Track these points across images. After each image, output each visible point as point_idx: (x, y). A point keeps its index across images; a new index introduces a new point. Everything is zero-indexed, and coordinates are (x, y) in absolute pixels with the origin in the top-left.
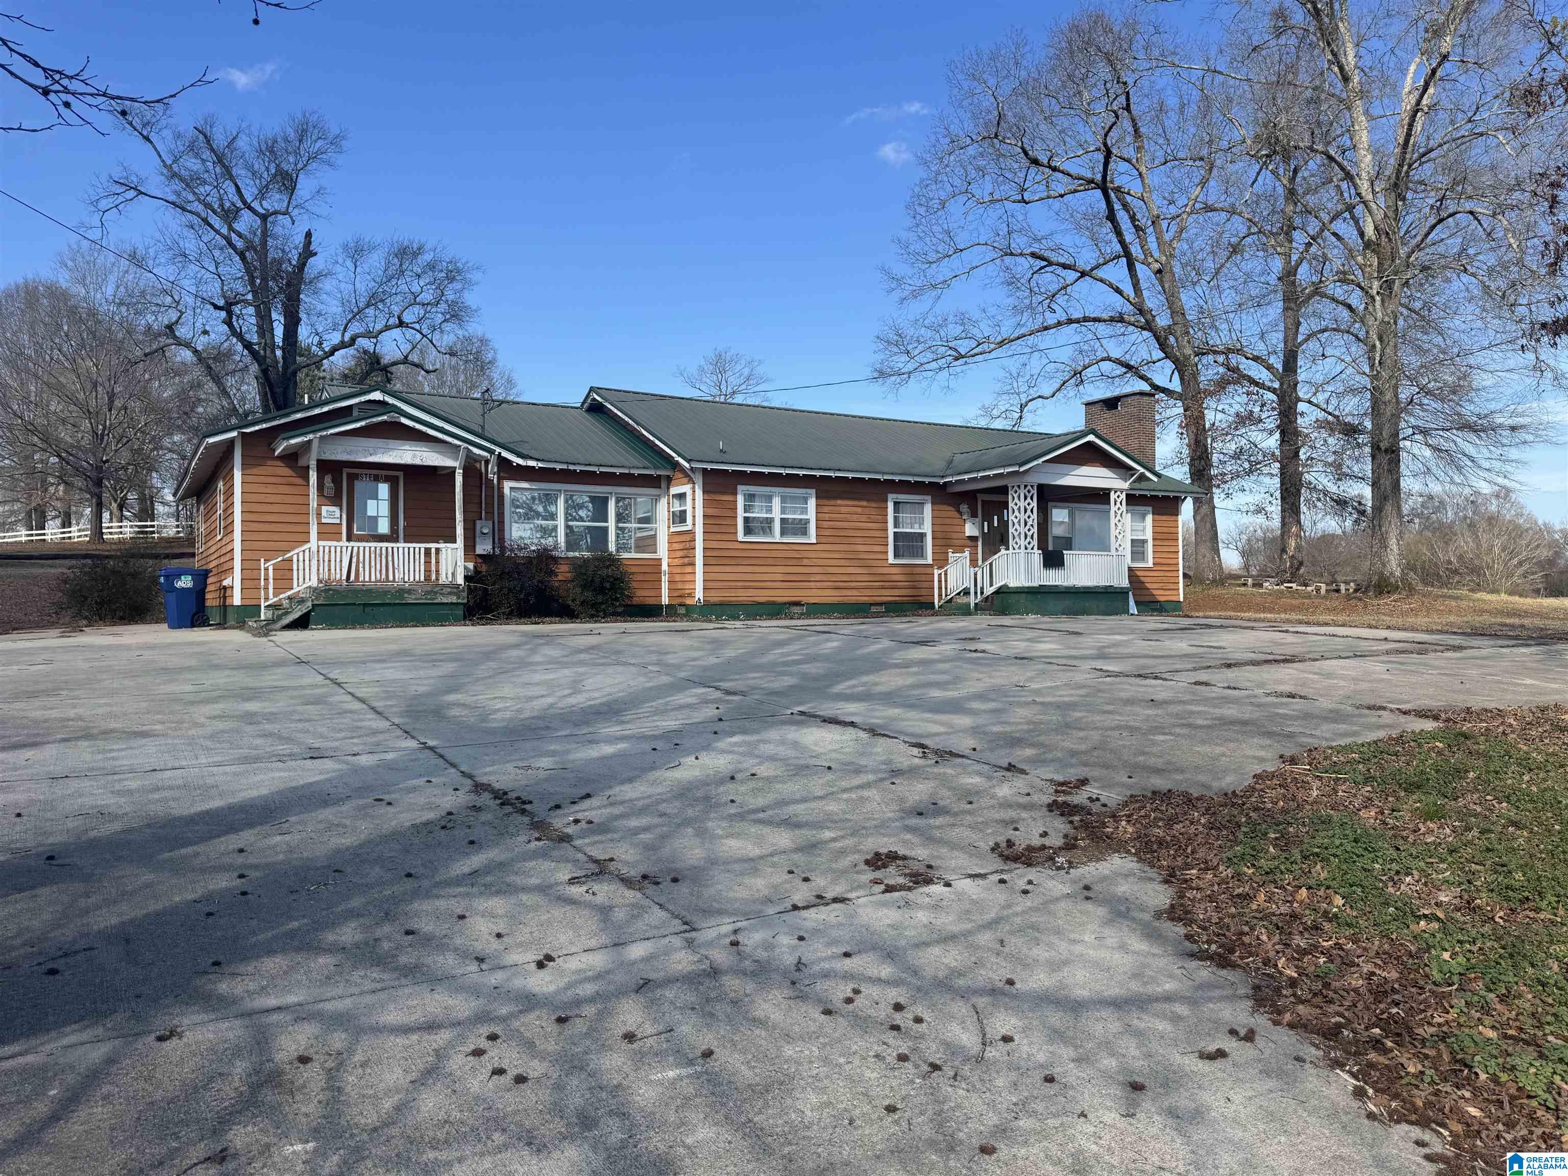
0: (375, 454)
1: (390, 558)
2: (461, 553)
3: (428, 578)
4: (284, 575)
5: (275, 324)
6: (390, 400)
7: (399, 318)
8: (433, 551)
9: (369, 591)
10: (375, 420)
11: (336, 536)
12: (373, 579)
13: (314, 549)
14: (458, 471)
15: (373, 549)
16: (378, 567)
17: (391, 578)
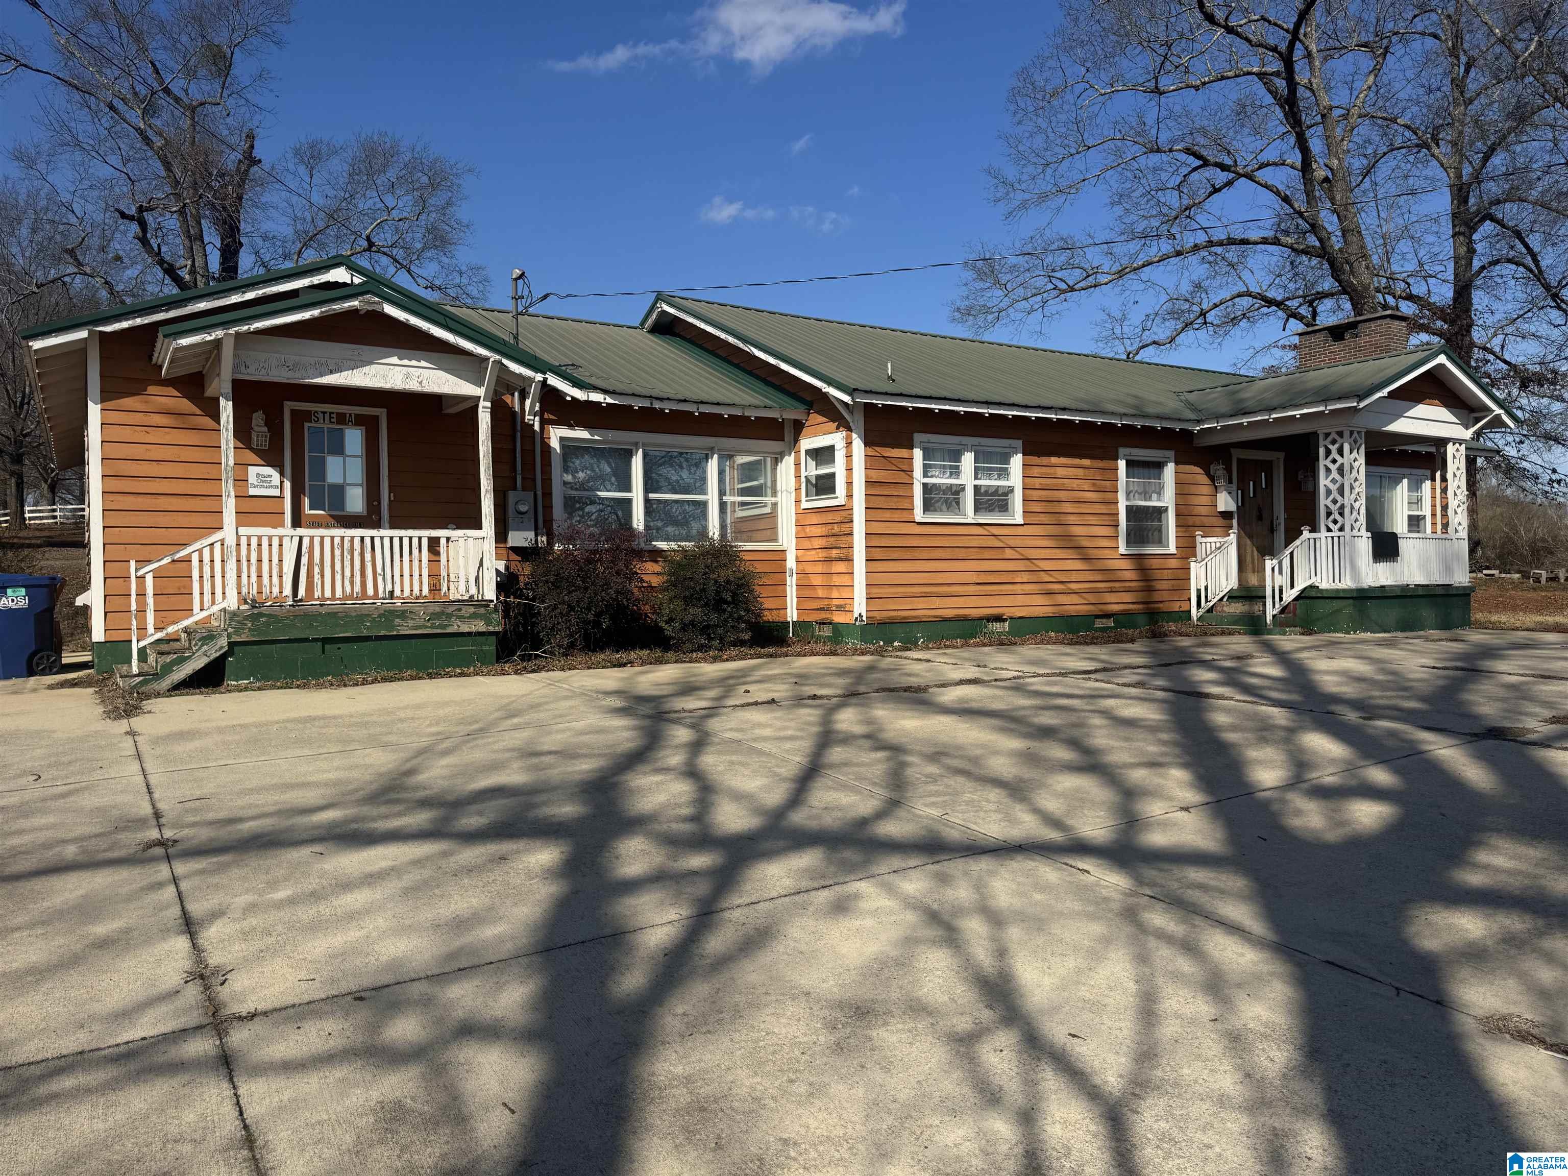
0: (339, 370)
1: (368, 556)
2: (489, 546)
3: (435, 588)
5: (209, 248)
7: (368, 238)
8: (443, 543)
9: (333, 615)
10: (337, 307)
11: (272, 517)
12: (339, 593)
13: (231, 541)
14: (482, 403)
15: (337, 540)
16: (348, 573)
17: (370, 592)
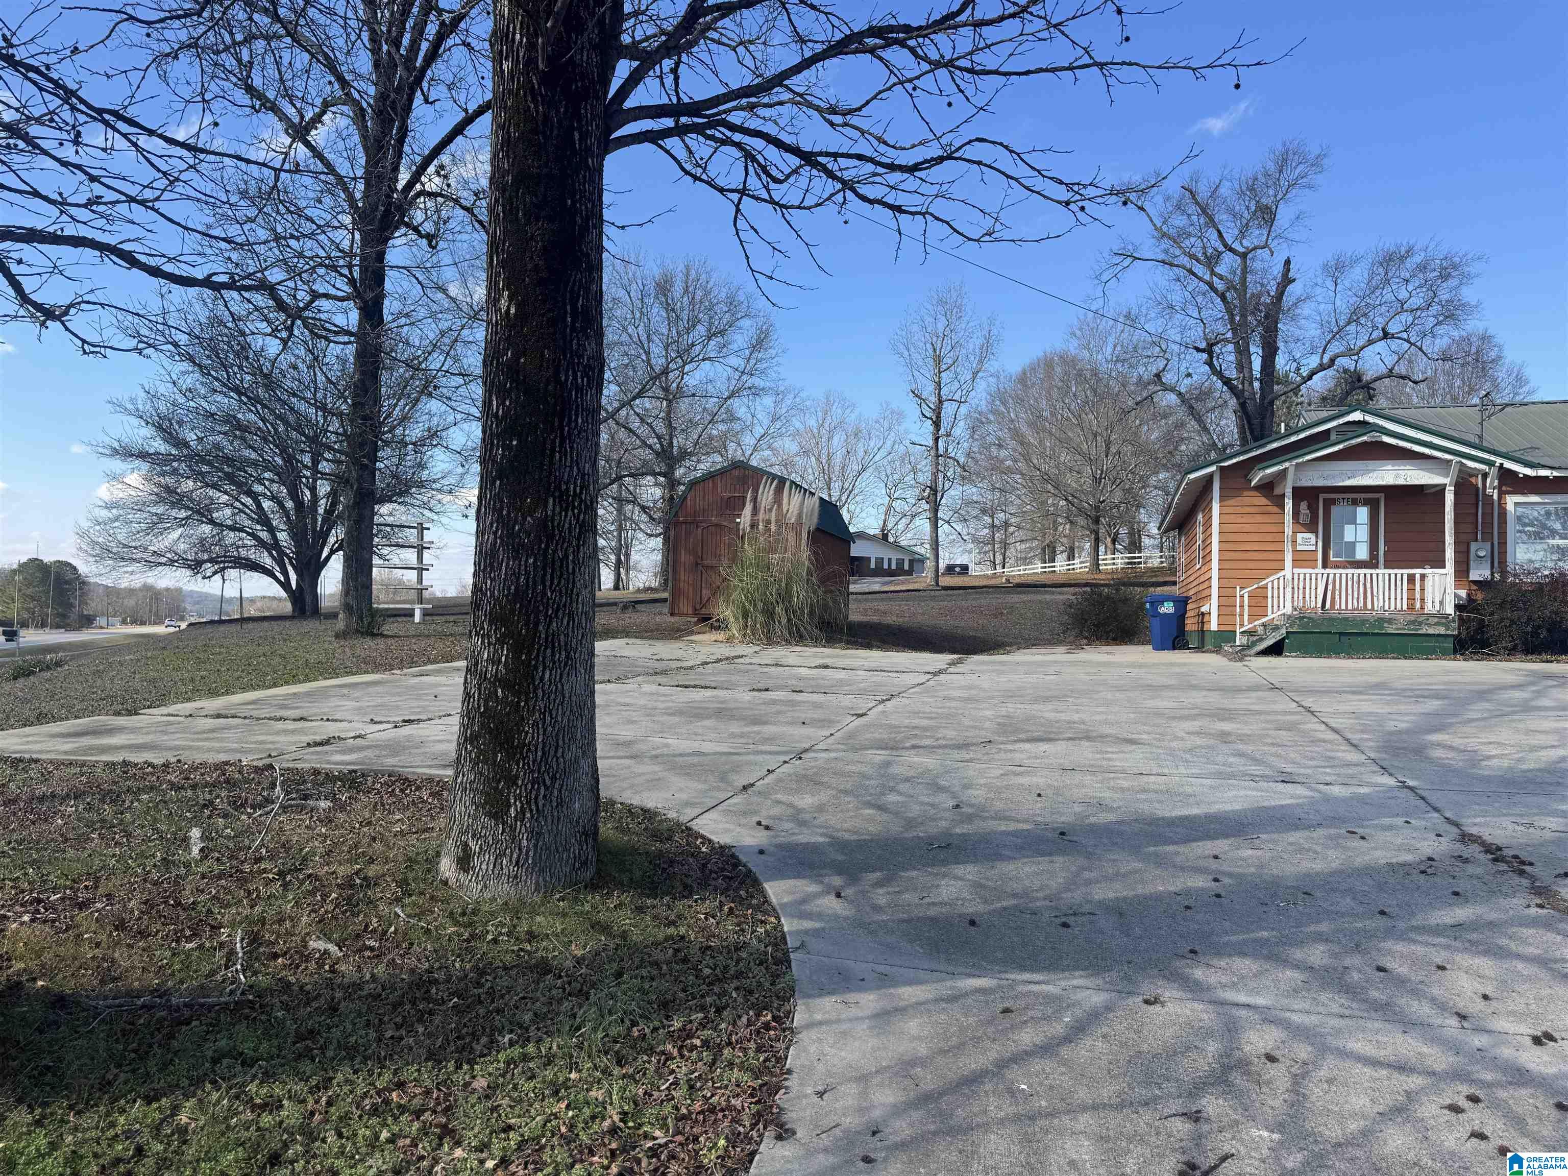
0: (1353, 477)
1: (1368, 585)
2: (1451, 579)
3: (1411, 607)
4: (1259, 603)
5: (1253, 358)
6: (1370, 419)
7: (1383, 330)
8: (1418, 577)
9: (1346, 619)
10: (1354, 442)
11: (1312, 563)
12: (1350, 607)
13: (1289, 576)
14: (1448, 488)
15: (1350, 576)
16: (1356, 595)
17: (1369, 607)
